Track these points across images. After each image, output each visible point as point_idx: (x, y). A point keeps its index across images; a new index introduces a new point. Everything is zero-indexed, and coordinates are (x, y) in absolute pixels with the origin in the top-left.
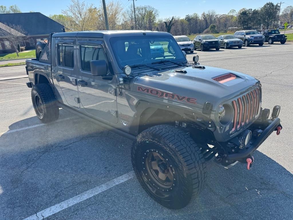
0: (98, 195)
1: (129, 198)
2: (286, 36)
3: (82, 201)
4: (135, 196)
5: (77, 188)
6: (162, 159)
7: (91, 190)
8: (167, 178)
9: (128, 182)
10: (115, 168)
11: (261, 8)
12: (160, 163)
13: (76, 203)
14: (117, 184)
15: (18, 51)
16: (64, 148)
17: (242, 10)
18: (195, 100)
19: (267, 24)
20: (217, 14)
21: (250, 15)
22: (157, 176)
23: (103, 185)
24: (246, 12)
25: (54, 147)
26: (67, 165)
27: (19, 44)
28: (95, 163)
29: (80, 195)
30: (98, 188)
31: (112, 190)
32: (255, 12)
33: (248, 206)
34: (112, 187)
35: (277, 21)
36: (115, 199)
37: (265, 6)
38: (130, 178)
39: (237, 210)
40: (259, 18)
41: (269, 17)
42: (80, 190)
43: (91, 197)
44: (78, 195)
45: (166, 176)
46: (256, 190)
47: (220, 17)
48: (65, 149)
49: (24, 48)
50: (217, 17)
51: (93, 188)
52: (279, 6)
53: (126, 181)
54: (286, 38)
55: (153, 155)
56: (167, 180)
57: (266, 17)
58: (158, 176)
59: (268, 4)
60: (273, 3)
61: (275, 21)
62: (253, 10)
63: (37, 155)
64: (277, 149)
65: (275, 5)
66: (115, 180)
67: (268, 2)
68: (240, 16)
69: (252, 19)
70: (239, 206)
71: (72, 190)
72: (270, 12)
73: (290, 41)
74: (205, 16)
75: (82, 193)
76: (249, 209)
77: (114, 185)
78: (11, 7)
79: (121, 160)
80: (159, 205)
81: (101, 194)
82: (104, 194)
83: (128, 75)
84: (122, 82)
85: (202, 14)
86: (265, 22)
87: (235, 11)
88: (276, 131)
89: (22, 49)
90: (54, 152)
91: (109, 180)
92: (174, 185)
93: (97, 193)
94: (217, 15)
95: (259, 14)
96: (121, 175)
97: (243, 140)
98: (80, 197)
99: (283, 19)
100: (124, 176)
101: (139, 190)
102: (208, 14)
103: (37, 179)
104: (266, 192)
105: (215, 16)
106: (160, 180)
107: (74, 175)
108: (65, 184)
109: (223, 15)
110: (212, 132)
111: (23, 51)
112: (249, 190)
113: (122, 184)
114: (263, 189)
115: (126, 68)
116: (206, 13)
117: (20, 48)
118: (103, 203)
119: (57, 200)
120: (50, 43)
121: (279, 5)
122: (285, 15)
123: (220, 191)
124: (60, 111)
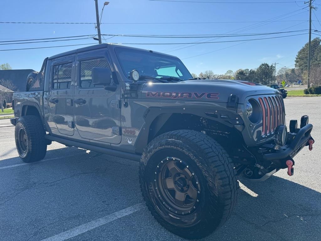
0: (94, 230)
1: (136, 231)
2: (286, 91)
3: (72, 238)
4: (144, 228)
5: (65, 224)
6: (179, 171)
7: (85, 224)
8: (188, 197)
9: (134, 215)
10: (115, 202)
11: (257, 68)
12: (177, 178)
13: (64, 240)
14: (119, 217)
15: (3, 108)
16: (50, 184)
17: (238, 71)
18: (217, 95)
19: (265, 83)
20: (215, 74)
21: (248, 74)
22: (172, 198)
23: (100, 219)
24: (243, 72)
25: (37, 184)
26: (53, 201)
27: (5, 101)
28: (90, 198)
29: (69, 230)
30: (93, 222)
31: (113, 224)
32: (252, 72)
33: (293, 233)
34: (114, 221)
35: (274, 80)
36: (117, 233)
37: (261, 67)
38: (136, 211)
39: (281, 239)
40: (256, 78)
41: (266, 76)
42: (70, 226)
43: (84, 232)
44: (67, 231)
45: (185, 194)
46: (298, 217)
47: (217, 77)
48: (52, 186)
49: (11, 104)
50: (215, 77)
51: (87, 222)
52: (274, 67)
53: (131, 214)
54: (286, 92)
55: (168, 168)
56: (188, 199)
57: (263, 77)
58: (174, 197)
59: (263, 65)
60: (267, 64)
61: (272, 80)
62: (249, 71)
63: (14, 192)
64: (308, 178)
65: (270, 66)
66: (117, 213)
67: (263, 63)
68: (237, 75)
69: (249, 78)
70: (281, 234)
71: (58, 226)
72: (266, 72)
73: (290, 96)
74: (202, 76)
75: (72, 228)
76: (295, 237)
77: (115, 218)
78: (3, 65)
79: (123, 194)
80: (177, 237)
81: (98, 229)
82: (101, 229)
83: (135, 81)
84: (128, 88)
85: (200, 74)
86: (262, 81)
87: (232, 72)
88: (308, 146)
89: (9, 105)
90: (37, 188)
91: (109, 214)
92: (198, 201)
93: (92, 228)
94: (215, 76)
95: (256, 73)
96: (123, 209)
97: (279, 135)
98: (69, 233)
99: (279, 80)
100: (128, 209)
101: (150, 222)
102: (205, 75)
103: (11, 216)
104: (310, 218)
105: (212, 76)
106: (178, 202)
107: (62, 210)
108: (49, 220)
109: (221, 75)
110: (240, 132)
111: (9, 107)
112: (289, 217)
113: (126, 216)
114: (306, 216)
115: (134, 72)
116: (204, 73)
117: (7, 104)
118: (101, 238)
119: (37, 237)
120: (44, 68)
121: (274, 65)
122: (281, 76)
123: (253, 220)
124: (47, 152)
